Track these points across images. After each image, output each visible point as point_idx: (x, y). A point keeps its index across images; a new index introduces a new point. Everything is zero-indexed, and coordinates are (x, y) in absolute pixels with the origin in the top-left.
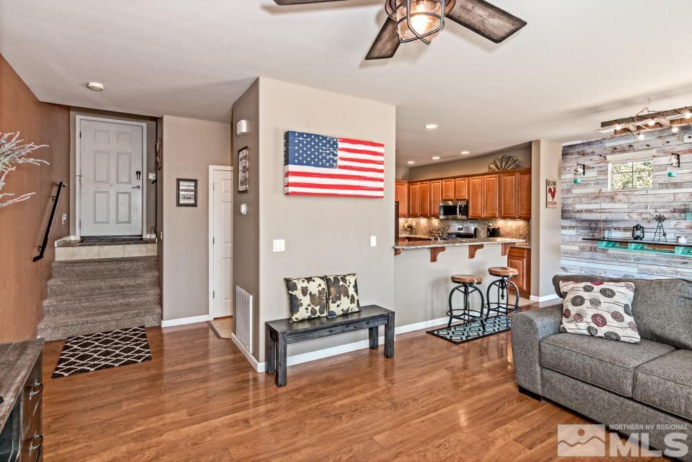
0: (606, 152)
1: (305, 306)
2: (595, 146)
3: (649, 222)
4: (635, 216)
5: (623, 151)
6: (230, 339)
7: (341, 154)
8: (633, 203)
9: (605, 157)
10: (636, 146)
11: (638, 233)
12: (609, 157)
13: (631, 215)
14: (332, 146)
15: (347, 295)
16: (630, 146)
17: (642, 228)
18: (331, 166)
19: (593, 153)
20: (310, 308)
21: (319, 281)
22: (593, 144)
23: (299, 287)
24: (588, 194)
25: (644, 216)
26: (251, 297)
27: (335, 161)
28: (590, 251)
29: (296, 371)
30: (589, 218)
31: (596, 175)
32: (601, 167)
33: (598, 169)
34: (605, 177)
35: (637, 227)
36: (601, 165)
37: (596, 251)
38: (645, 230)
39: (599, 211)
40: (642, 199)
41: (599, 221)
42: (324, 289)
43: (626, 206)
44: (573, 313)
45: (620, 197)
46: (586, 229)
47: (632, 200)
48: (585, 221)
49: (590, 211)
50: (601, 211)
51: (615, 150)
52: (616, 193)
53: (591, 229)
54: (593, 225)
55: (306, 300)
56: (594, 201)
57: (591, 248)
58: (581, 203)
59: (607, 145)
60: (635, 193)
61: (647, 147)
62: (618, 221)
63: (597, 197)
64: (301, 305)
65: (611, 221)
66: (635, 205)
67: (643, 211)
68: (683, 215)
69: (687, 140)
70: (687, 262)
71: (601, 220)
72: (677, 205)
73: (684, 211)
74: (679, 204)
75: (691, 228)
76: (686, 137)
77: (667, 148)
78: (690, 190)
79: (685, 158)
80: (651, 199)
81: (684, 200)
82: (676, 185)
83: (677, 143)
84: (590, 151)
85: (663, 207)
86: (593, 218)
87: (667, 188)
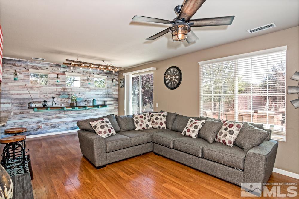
0: (28, 67)
2: (22, 63)
3: (48, 99)
4: (42, 97)
5: (36, 68)
8: (41, 91)
9: (28, 70)
10: (42, 68)
11: (45, 104)
12: (30, 70)
13: (40, 96)
16: (40, 67)
17: (47, 101)
19: (21, 66)
22: (21, 62)
24: (18, 86)
25: (46, 96)
28: (20, 114)
30: (19, 98)
31: (23, 77)
32: (26, 74)
33: (24, 74)
34: (28, 79)
35: (45, 101)
37: (23, 113)
38: (48, 102)
39: (25, 94)
40: (45, 90)
41: (24, 99)
43: (38, 92)
45: (36, 88)
46: (17, 103)
47: (41, 90)
48: (17, 99)
49: (19, 94)
51: (33, 67)
52: (33, 86)
53: (20, 103)
54: (22, 101)
56: (22, 90)
57: (21, 112)
59: (29, 64)
60: (42, 87)
61: (46, 69)
63: (24, 88)
66: (42, 92)
67: (45, 94)
68: (59, 96)
69: (60, 70)
70: (60, 113)
71: (26, 99)
72: (57, 93)
73: (60, 95)
74: (58, 92)
75: (62, 101)
76: (60, 68)
77: (54, 71)
78: (61, 87)
79: (60, 76)
80: (48, 90)
81: (59, 91)
82: (57, 85)
83: (57, 70)
84: (19, 65)
85: (53, 93)
86: (21, 98)
87: (54, 86)
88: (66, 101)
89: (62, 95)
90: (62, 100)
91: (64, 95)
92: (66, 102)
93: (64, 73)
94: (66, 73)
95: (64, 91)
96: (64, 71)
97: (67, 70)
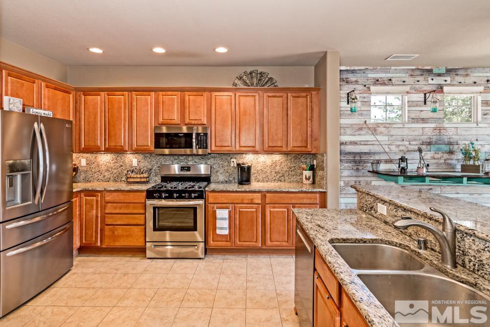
0: (369, 82)
2: (359, 75)
3: (405, 153)
4: (393, 148)
5: (384, 84)
8: (392, 136)
9: (369, 88)
10: (394, 80)
11: (403, 165)
12: (373, 88)
13: (391, 147)
16: (390, 80)
17: (406, 159)
19: (356, 82)
22: (357, 73)
24: (352, 125)
25: (401, 148)
30: (353, 151)
31: (360, 105)
32: (364, 98)
33: (362, 99)
34: (368, 108)
35: (403, 159)
36: (365, 95)
38: (408, 161)
39: (363, 143)
40: (399, 132)
41: (362, 153)
43: (386, 138)
45: (381, 129)
46: (350, 162)
47: (391, 133)
48: (350, 153)
49: (355, 143)
50: (366, 143)
51: (377, 82)
52: (378, 125)
53: (355, 162)
54: (358, 158)
56: (358, 133)
57: (355, 183)
59: (369, 75)
60: (394, 126)
61: (402, 83)
63: (361, 129)
66: (394, 138)
67: (399, 143)
68: (429, 147)
69: (430, 82)
70: (431, 189)
71: (365, 153)
72: (424, 138)
73: (430, 144)
74: (427, 137)
75: (434, 159)
76: (430, 78)
77: (417, 86)
78: (433, 125)
79: (430, 98)
80: (406, 132)
81: (429, 134)
82: (424, 120)
83: (424, 83)
84: (354, 79)
85: (415, 140)
86: (358, 151)
87: (417, 122)
88: (445, 160)
89: (436, 143)
90: (437, 156)
91: (440, 144)
92: (443, 161)
93: (440, 89)
94: (445, 89)
95: (440, 135)
96: (439, 85)
97: (446, 81)
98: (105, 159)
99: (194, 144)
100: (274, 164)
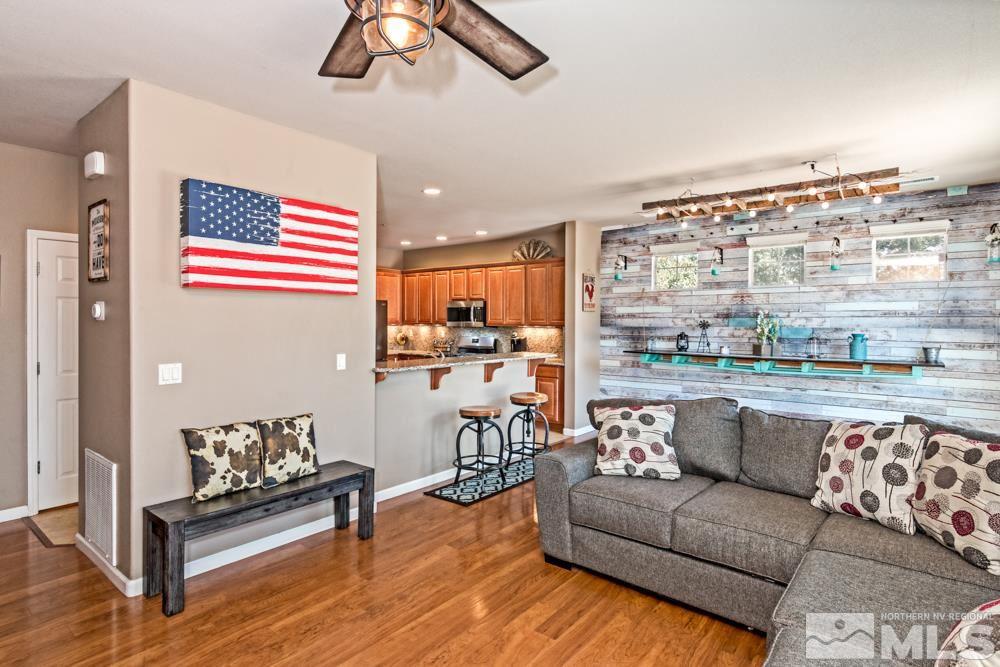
0: (650, 241)
1: (220, 472)
2: (637, 233)
3: (694, 329)
4: (679, 322)
5: (668, 241)
6: (74, 545)
7: (285, 223)
8: (677, 306)
9: (648, 248)
10: (680, 236)
11: (683, 343)
12: (653, 248)
13: (676, 320)
14: (268, 209)
15: (295, 448)
16: (674, 236)
17: (687, 336)
18: (268, 242)
19: (635, 242)
20: (229, 476)
21: (245, 430)
22: (636, 231)
23: (209, 442)
24: (630, 294)
25: (689, 322)
26: (115, 467)
27: (276, 234)
28: (633, 366)
29: (204, 584)
30: (631, 325)
31: (638, 270)
32: (644, 260)
33: (640, 263)
34: (648, 273)
35: (682, 336)
36: (645, 257)
37: (639, 367)
38: (690, 339)
39: (642, 316)
40: (686, 301)
41: (641, 328)
42: (255, 442)
43: (670, 309)
44: (609, 449)
45: (665, 298)
46: (628, 339)
47: (676, 303)
48: (627, 328)
49: (632, 316)
50: (645, 316)
51: (659, 240)
52: (660, 293)
53: (633, 338)
54: (636, 334)
55: (222, 464)
56: (637, 303)
57: (633, 362)
58: (622, 305)
59: (650, 233)
60: (680, 294)
61: (691, 238)
62: (662, 328)
63: (640, 299)
64: (214, 472)
65: (655, 328)
66: (680, 308)
67: (686, 315)
68: (726, 321)
69: (729, 233)
70: (729, 377)
71: (645, 327)
72: (720, 309)
73: (727, 316)
74: (722, 307)
75: (734, 336)
76: (729, 228)
77: (711, 241)
78: (733, 291)
79: (728, 253)
80: (695, 301)
81: (727, 303)
82: (719, 285)
83: (721, 235)
84: (632, 239)
85: (707, 311)
86: (636, 325)
87: (711, 288)
88: (749, 339)
89: (737, 315)
90: (737, 333)
91: (742, 317)
92: (747, 340)
93: (742, 242)
94: (749, 241)
95: (742, 304)
96: (742, 235)
97: (751, 229)
98: (424, 330)
99: (472, 318)
100: (549, 339)
